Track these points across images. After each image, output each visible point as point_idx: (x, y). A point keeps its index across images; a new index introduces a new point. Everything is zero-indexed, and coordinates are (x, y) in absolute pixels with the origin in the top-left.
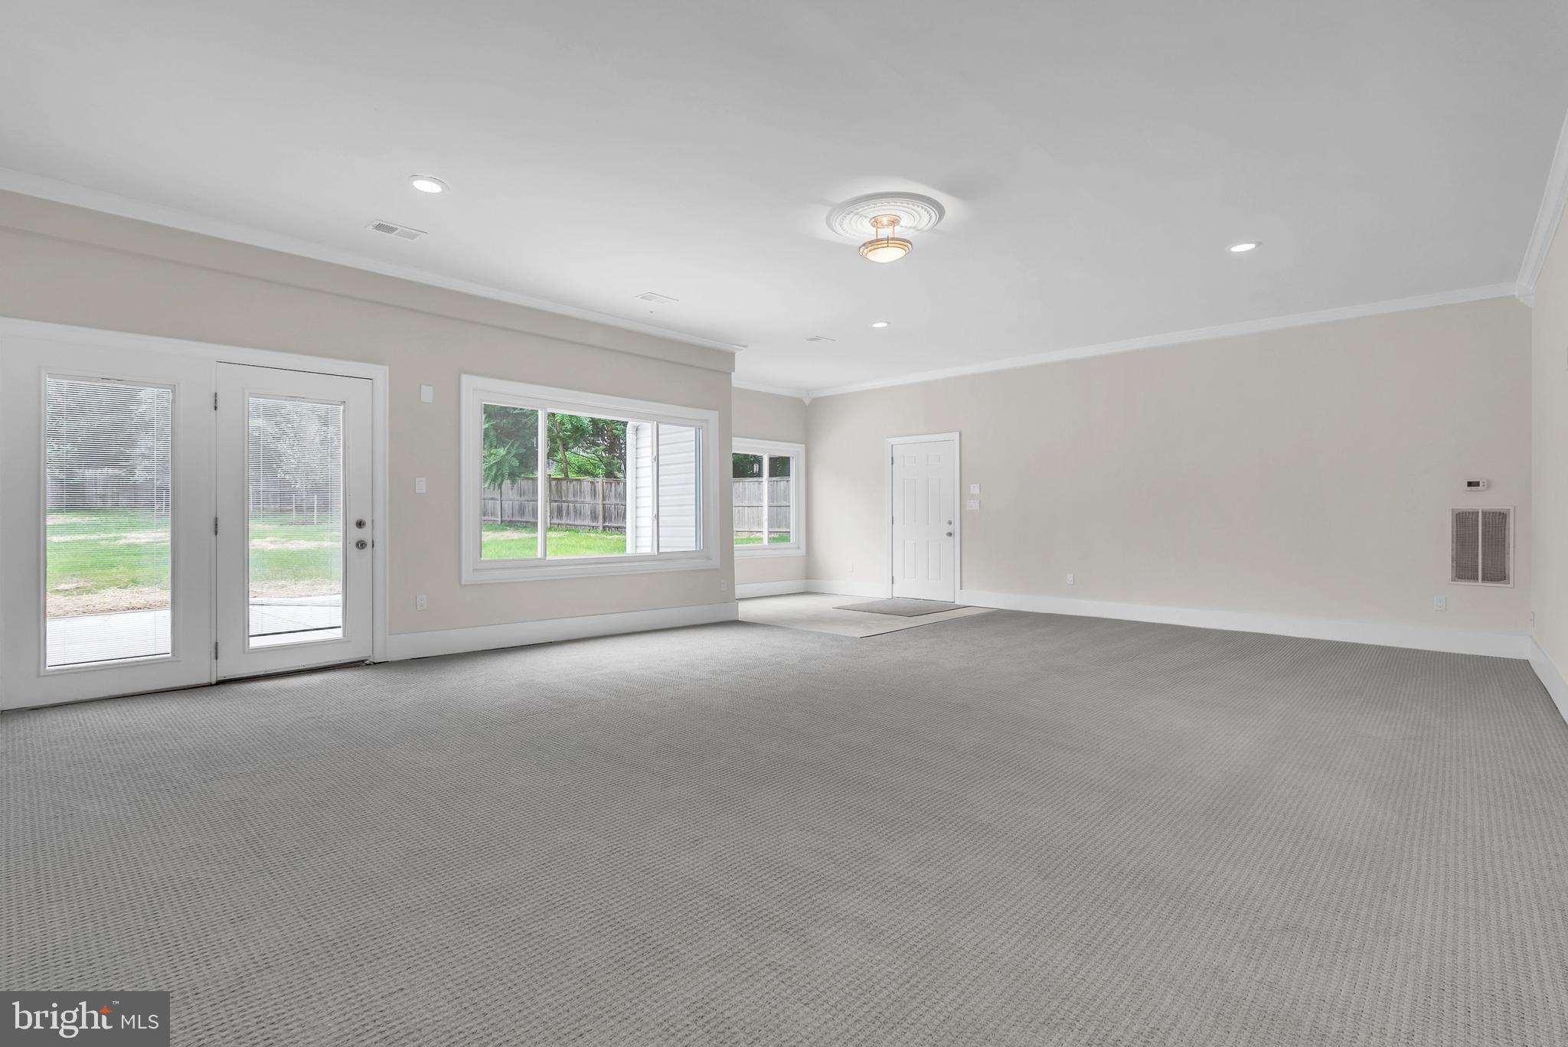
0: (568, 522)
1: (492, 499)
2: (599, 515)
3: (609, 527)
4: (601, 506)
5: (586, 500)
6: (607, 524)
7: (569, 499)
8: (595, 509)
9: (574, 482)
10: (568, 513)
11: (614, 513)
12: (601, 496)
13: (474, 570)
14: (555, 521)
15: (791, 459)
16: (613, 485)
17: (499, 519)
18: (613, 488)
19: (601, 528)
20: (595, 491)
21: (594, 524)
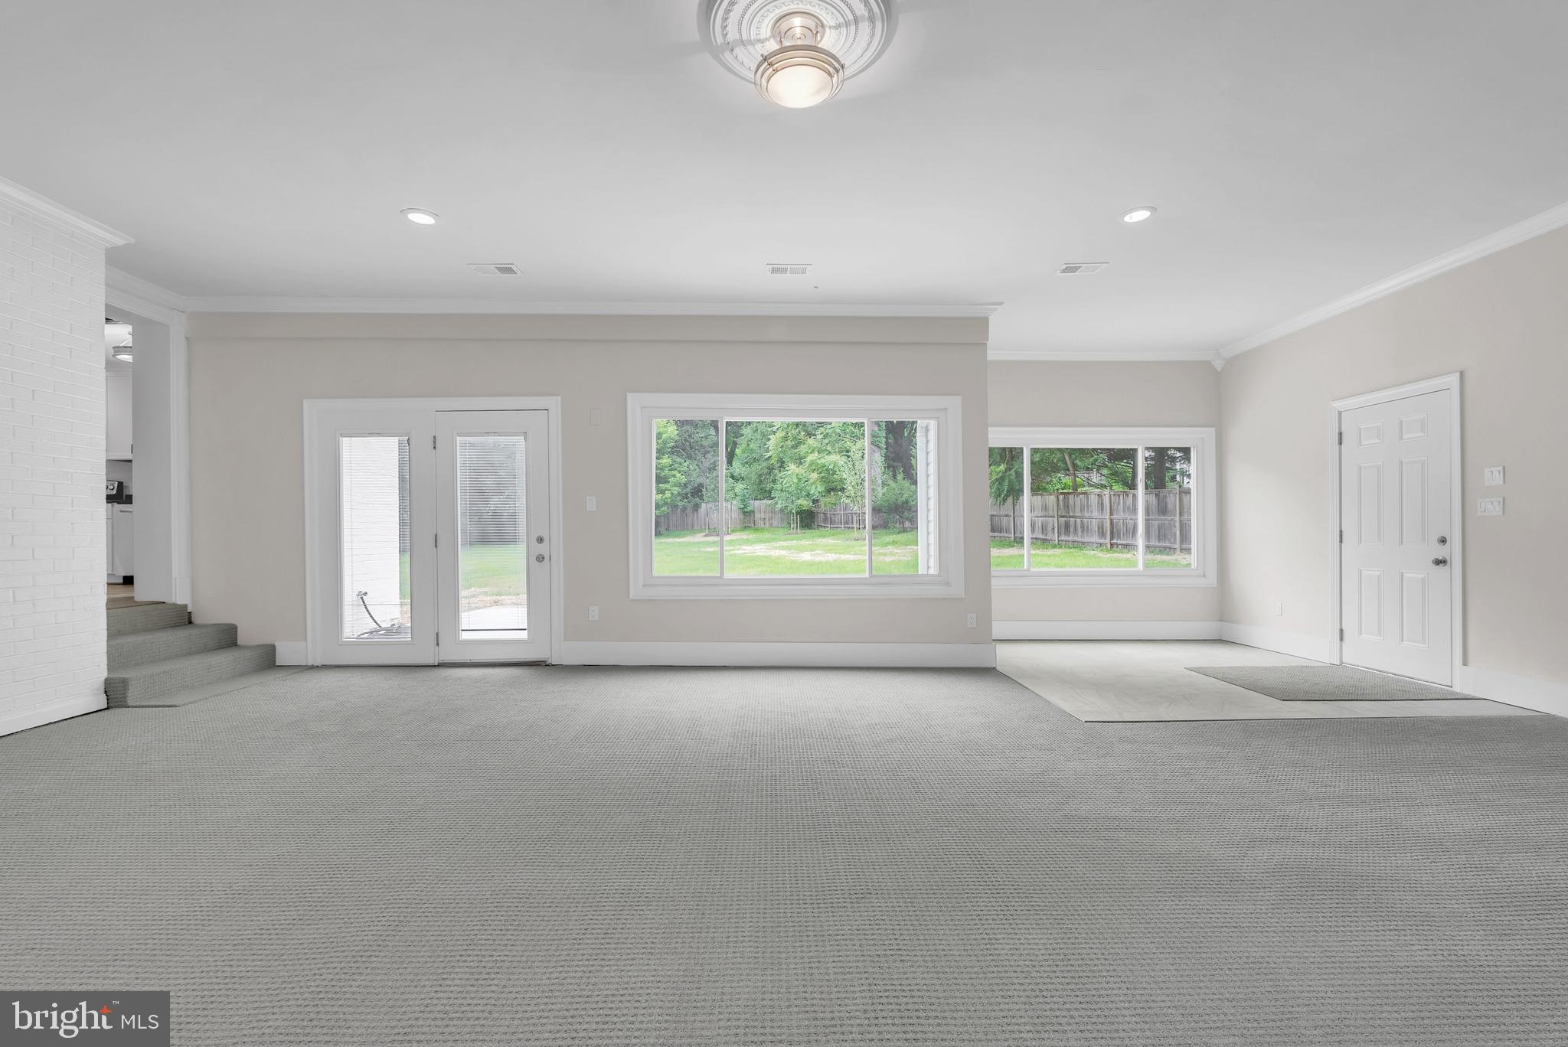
0: (1076, 539)
1: (1006, 516)
2: (1106, 532)
3: (1118, 545)
4: (1109, 523)
5: (1093, 514)
6: (1115, 541)
7: (1076, 514)
8: (1103, 525)
9: (1081, 496)
10: (1075, 529)
11: (1122, 529)
12: (1109, 511)
13: (644, 586)
14: (1063, 537)
15: (1192, 449)
16: (1121, 496)
17: (1012, 536)
18: (1121, 499)
19: (1109, 546)
20: (1102, 504)
21: (1101, 541)
